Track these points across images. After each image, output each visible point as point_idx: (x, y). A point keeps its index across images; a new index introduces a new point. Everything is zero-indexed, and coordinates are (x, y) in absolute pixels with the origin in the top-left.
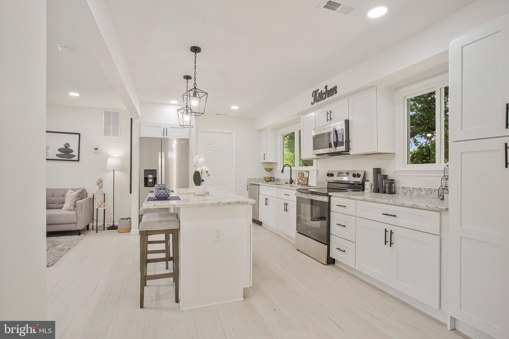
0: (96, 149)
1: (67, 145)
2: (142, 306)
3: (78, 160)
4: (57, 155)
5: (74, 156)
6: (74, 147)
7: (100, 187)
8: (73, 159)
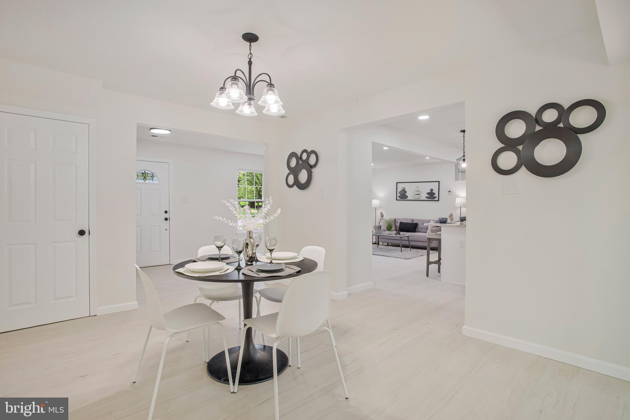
0: (450, 192)
1: (432, 190)
2: (427, 276)
3: (438, 200)
4: (426, 197)
5: (436, 197)
6: (435, 191)
7: (451, 219)
8: (436, 199)
